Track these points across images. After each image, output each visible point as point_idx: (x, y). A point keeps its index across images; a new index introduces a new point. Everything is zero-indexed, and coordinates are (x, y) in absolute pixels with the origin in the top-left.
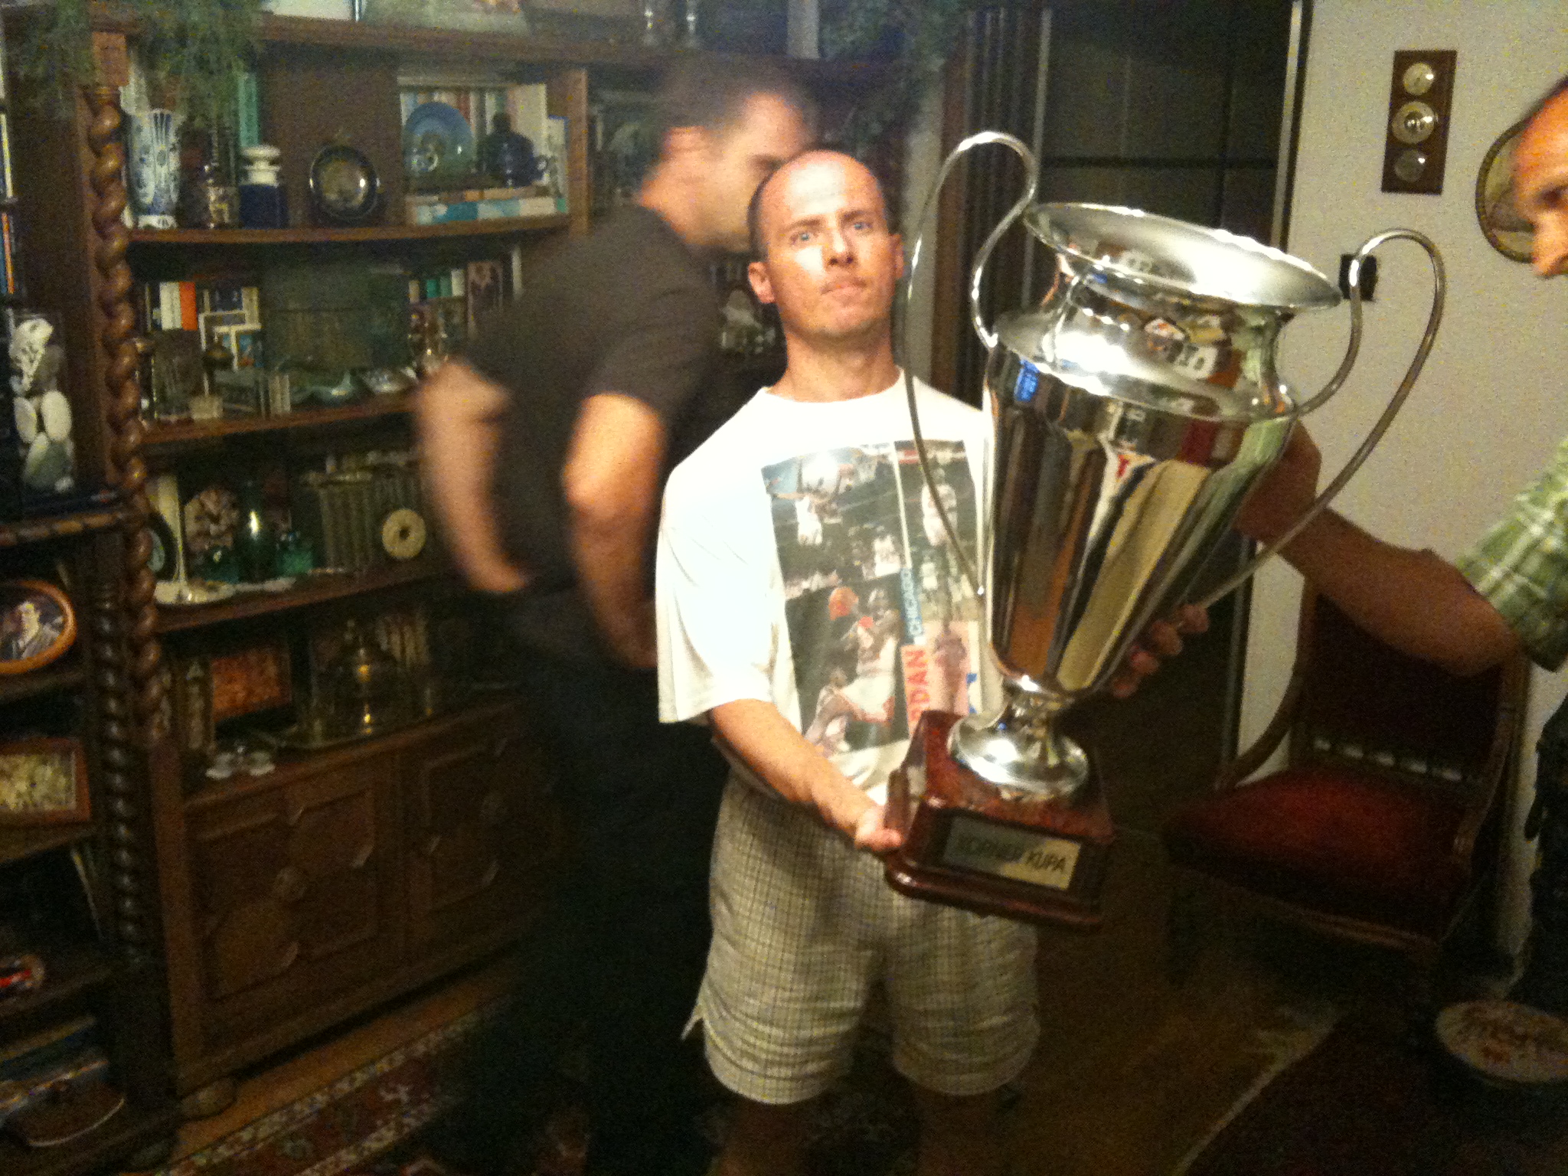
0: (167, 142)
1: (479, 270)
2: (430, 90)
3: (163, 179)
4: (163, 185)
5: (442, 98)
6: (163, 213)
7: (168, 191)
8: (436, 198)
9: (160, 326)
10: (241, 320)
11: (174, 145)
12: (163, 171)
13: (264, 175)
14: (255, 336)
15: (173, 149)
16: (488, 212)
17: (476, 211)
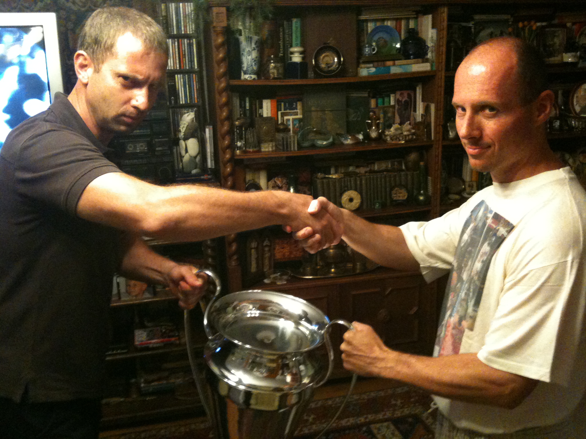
0: (251, 48)
1: (401, 94)
2: (383, 20)
3: (249, 61)
4: (250, 63)
5: (389, 23)
6: (250, 74)
7: (252, 66)
8: (371, 65)
9: (262, 116)
10: (296, 114)
11: (254, 48)
12: (250, 58)
13: (297, 58)
14: (300, 120)
15: (254, 49)
16: (395, 70)
17: (390, 69)
